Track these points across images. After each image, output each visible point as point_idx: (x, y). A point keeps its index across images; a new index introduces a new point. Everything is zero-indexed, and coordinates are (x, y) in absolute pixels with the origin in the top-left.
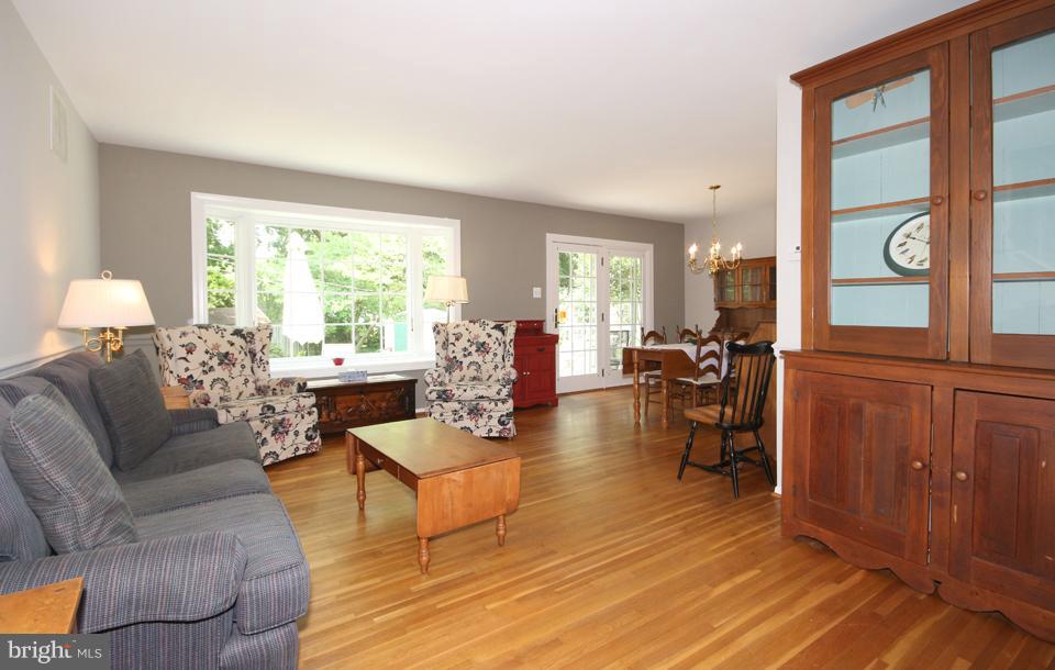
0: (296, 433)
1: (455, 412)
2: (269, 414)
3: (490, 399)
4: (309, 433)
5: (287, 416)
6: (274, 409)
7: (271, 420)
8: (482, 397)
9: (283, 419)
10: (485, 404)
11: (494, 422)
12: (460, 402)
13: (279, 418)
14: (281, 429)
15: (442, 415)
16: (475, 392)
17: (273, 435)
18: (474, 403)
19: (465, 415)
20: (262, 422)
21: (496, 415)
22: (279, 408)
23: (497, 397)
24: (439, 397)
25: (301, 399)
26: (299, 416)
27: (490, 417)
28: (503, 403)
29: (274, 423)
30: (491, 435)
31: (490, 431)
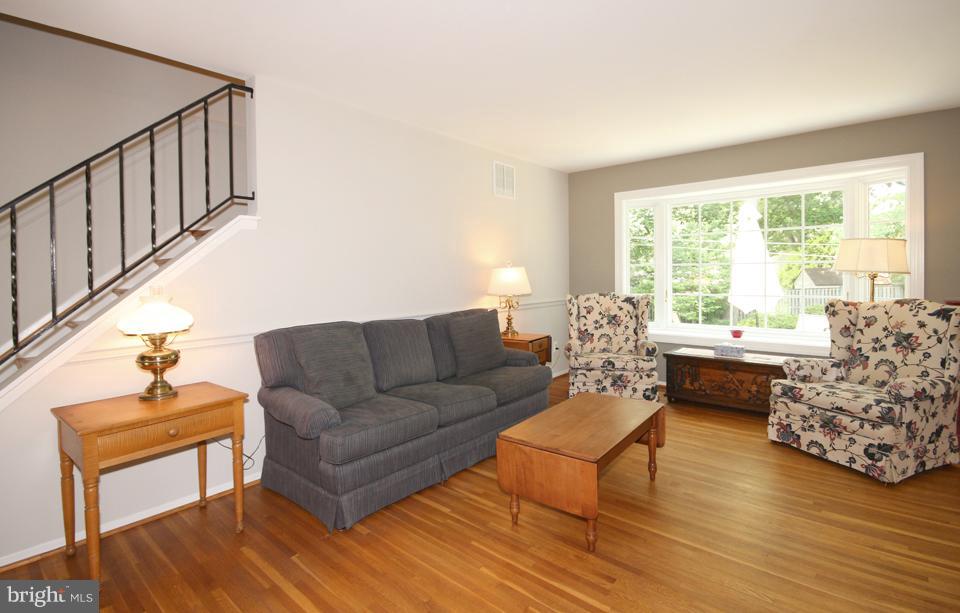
0: (635, 390)
1: (804, 418)
2: (609, 367)
3: (852, 415)
4: (647, 393)
5: (625, 373)
6: (614, 365)
7: (610, 373)
8: (840, 409)
9: (622, 375)
10: (845, 420)
11: (858, 449)
12: (811, 407)
13: (618, 373)
14: (619, 383)
15: (787, 416)
16: (832, 399)
17: (612, 385)
18: (830, 414)
19: (817, 426)
20: (603, 372)
21: (862, 442)
22: (618, 365)
23: (863, 415)
24: (784, 394)
25: (641, 362)
26: (638, 375)
27: (852, 441)
28: (874, 427)
29: (613, 376)
30: (854, 466)
31: (852, 460)
